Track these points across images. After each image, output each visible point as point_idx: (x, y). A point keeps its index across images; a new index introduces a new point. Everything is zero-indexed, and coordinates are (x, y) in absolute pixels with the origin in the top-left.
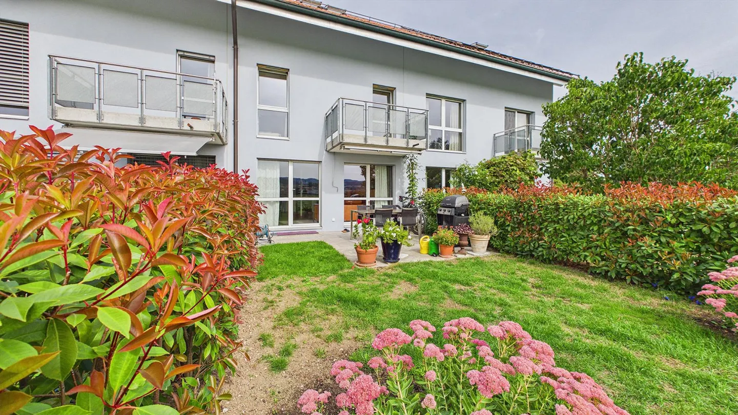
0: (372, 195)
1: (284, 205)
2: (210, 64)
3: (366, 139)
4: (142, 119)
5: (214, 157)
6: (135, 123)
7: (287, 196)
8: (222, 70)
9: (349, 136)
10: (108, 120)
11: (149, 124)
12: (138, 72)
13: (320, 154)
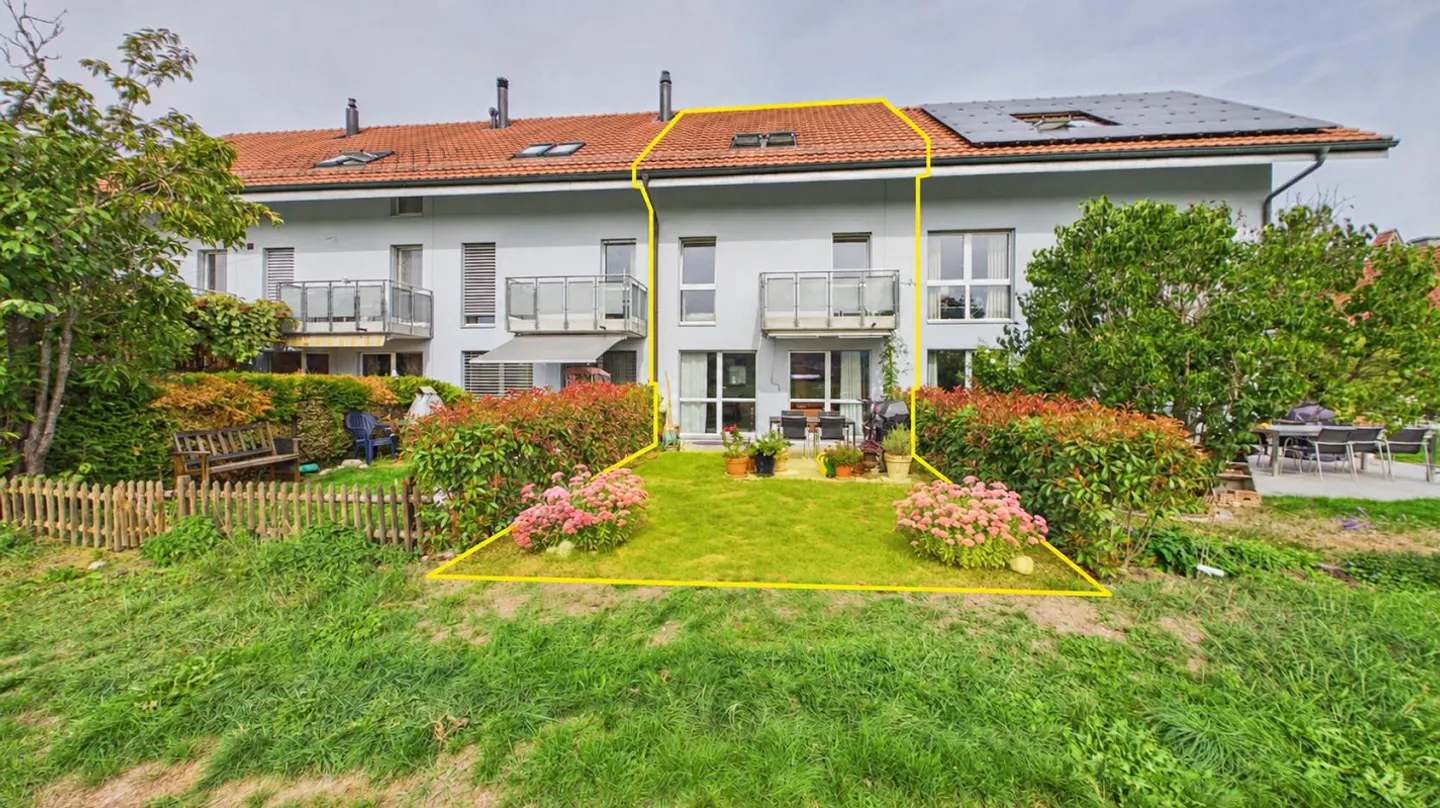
0: (836, 393)
1: (711, 408)
2: (631, 246)
3: (796, 324)
4: (566, 324)
5: (634, 352)
6: (561, 328)
7: (715, 396)
8: (643, 252)
9: (774, 320)
10: (543, 328)
11: (572, 328)
12: (563, 280)
13: (755, 340)
